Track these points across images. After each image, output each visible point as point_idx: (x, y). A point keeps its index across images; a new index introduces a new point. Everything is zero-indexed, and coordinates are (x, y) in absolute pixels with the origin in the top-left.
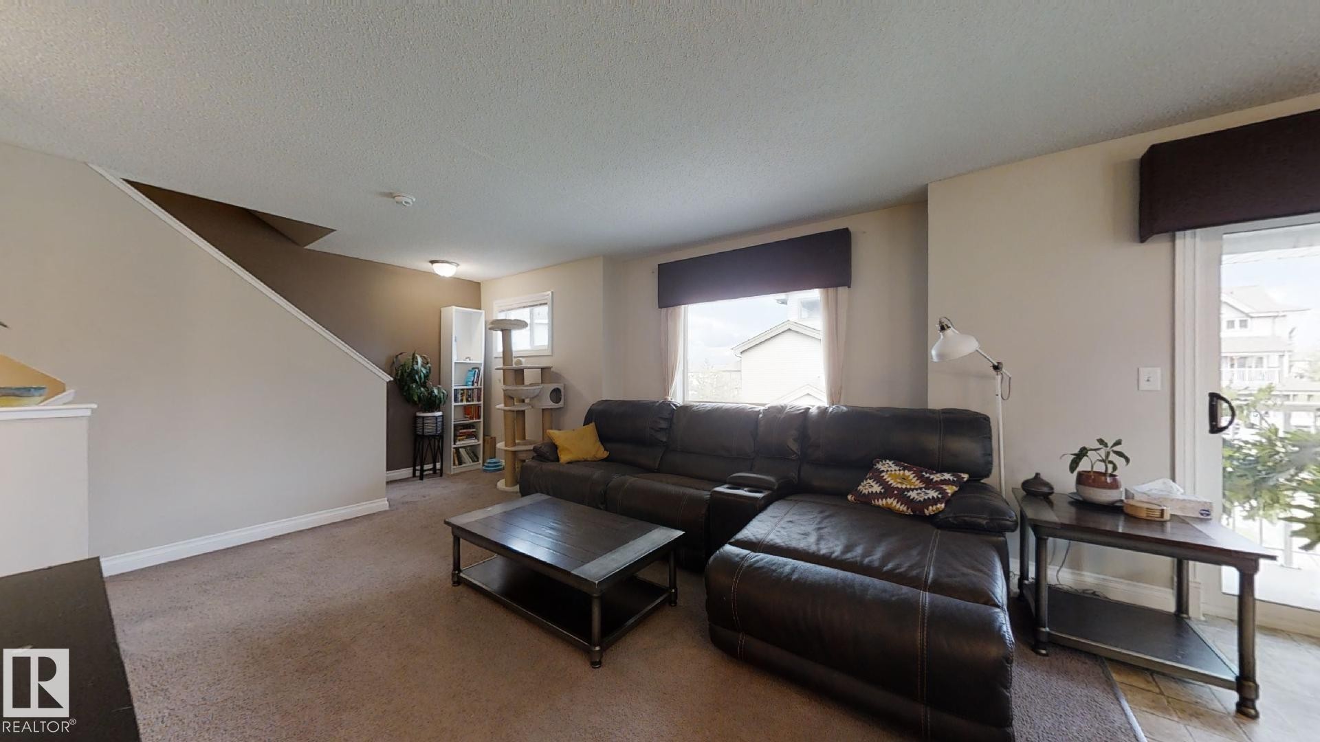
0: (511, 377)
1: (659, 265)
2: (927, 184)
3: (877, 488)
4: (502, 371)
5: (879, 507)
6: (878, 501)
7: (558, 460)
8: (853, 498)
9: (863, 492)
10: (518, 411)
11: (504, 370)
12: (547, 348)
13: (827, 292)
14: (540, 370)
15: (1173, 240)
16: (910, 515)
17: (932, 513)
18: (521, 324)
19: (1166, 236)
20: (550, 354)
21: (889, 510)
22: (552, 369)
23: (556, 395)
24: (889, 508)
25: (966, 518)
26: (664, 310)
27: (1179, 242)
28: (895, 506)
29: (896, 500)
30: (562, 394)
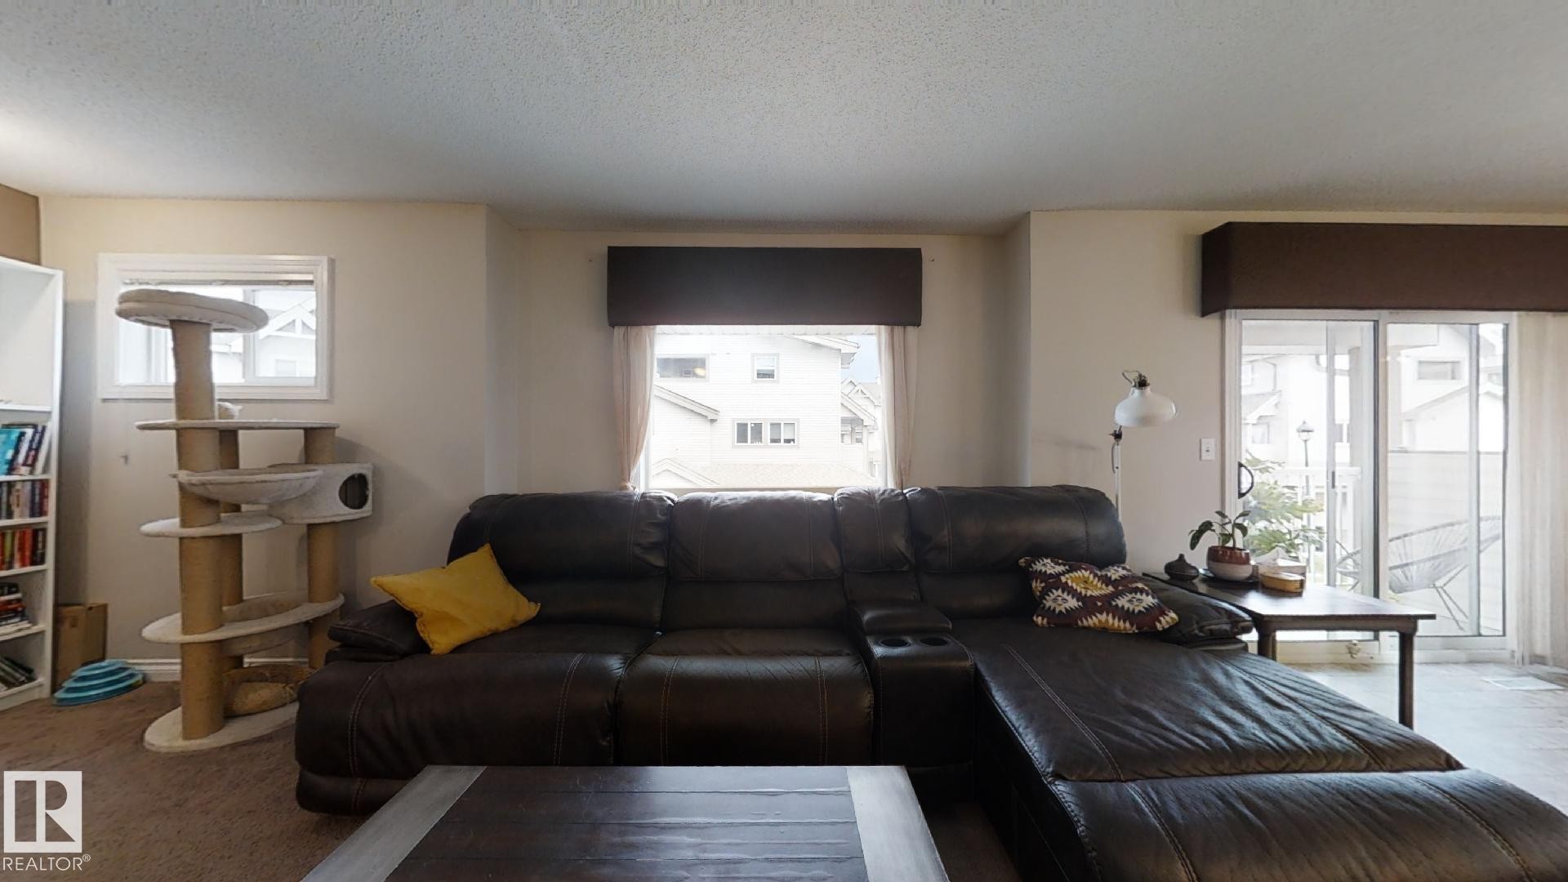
0: (207, 449)
1: (610, 248)
2: (1029, 213)
3: (1073, 603)
4: (173, 433)
5: (1088, 628)
6: (1087, 620)
7: (423, 647)
8: (1045, 620)
9: (1057, 610)
10: (222, 537)
11: (180, 432)
12: (312, 382)
13: (892, 331)
14: (302, 431)
15: (1223, 318)
16: (1134, 633)
17: (1167, 626)
18: (247, 318)
19: (1217, 315)
20: (325, 397)
21: (1104, 631)
22: (338, 433)
23: (355, 490)
24: (1104, 628)
25: (1213, 627)
26: (619, 331)
27: (1228, 321)
28: (1113, 624)
29: (1110, 615)
30: (370, 486)
